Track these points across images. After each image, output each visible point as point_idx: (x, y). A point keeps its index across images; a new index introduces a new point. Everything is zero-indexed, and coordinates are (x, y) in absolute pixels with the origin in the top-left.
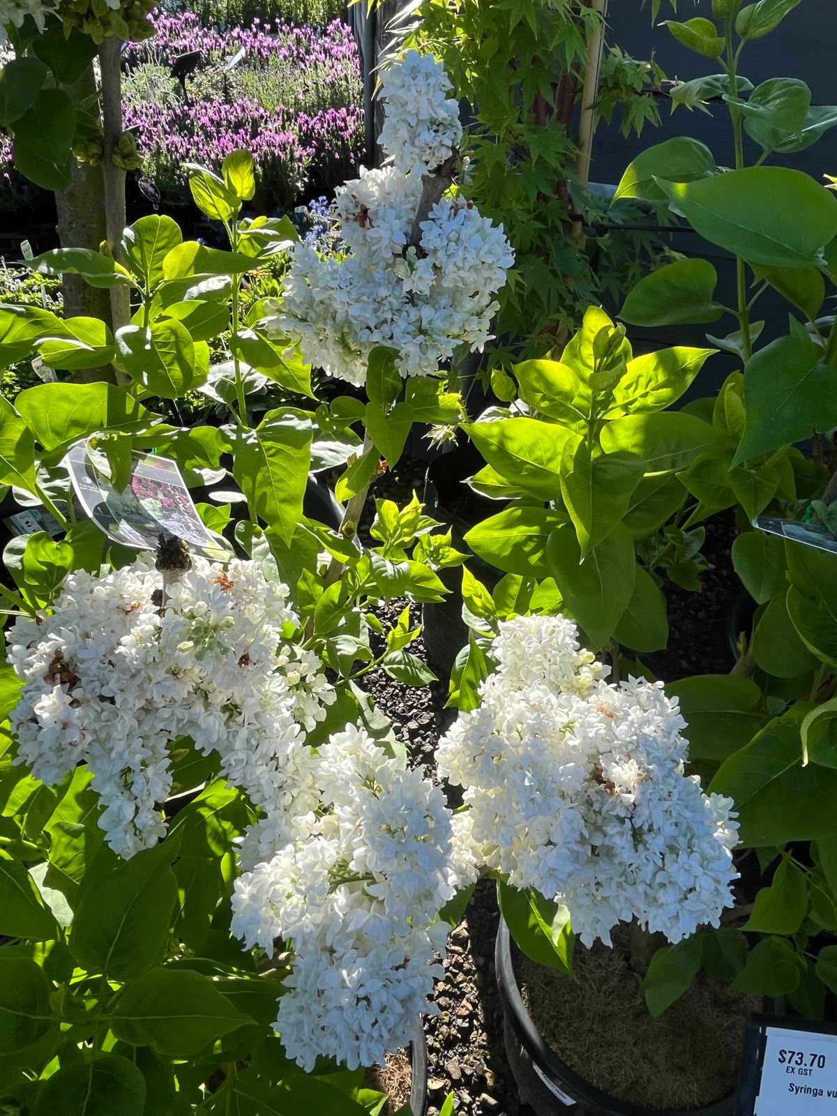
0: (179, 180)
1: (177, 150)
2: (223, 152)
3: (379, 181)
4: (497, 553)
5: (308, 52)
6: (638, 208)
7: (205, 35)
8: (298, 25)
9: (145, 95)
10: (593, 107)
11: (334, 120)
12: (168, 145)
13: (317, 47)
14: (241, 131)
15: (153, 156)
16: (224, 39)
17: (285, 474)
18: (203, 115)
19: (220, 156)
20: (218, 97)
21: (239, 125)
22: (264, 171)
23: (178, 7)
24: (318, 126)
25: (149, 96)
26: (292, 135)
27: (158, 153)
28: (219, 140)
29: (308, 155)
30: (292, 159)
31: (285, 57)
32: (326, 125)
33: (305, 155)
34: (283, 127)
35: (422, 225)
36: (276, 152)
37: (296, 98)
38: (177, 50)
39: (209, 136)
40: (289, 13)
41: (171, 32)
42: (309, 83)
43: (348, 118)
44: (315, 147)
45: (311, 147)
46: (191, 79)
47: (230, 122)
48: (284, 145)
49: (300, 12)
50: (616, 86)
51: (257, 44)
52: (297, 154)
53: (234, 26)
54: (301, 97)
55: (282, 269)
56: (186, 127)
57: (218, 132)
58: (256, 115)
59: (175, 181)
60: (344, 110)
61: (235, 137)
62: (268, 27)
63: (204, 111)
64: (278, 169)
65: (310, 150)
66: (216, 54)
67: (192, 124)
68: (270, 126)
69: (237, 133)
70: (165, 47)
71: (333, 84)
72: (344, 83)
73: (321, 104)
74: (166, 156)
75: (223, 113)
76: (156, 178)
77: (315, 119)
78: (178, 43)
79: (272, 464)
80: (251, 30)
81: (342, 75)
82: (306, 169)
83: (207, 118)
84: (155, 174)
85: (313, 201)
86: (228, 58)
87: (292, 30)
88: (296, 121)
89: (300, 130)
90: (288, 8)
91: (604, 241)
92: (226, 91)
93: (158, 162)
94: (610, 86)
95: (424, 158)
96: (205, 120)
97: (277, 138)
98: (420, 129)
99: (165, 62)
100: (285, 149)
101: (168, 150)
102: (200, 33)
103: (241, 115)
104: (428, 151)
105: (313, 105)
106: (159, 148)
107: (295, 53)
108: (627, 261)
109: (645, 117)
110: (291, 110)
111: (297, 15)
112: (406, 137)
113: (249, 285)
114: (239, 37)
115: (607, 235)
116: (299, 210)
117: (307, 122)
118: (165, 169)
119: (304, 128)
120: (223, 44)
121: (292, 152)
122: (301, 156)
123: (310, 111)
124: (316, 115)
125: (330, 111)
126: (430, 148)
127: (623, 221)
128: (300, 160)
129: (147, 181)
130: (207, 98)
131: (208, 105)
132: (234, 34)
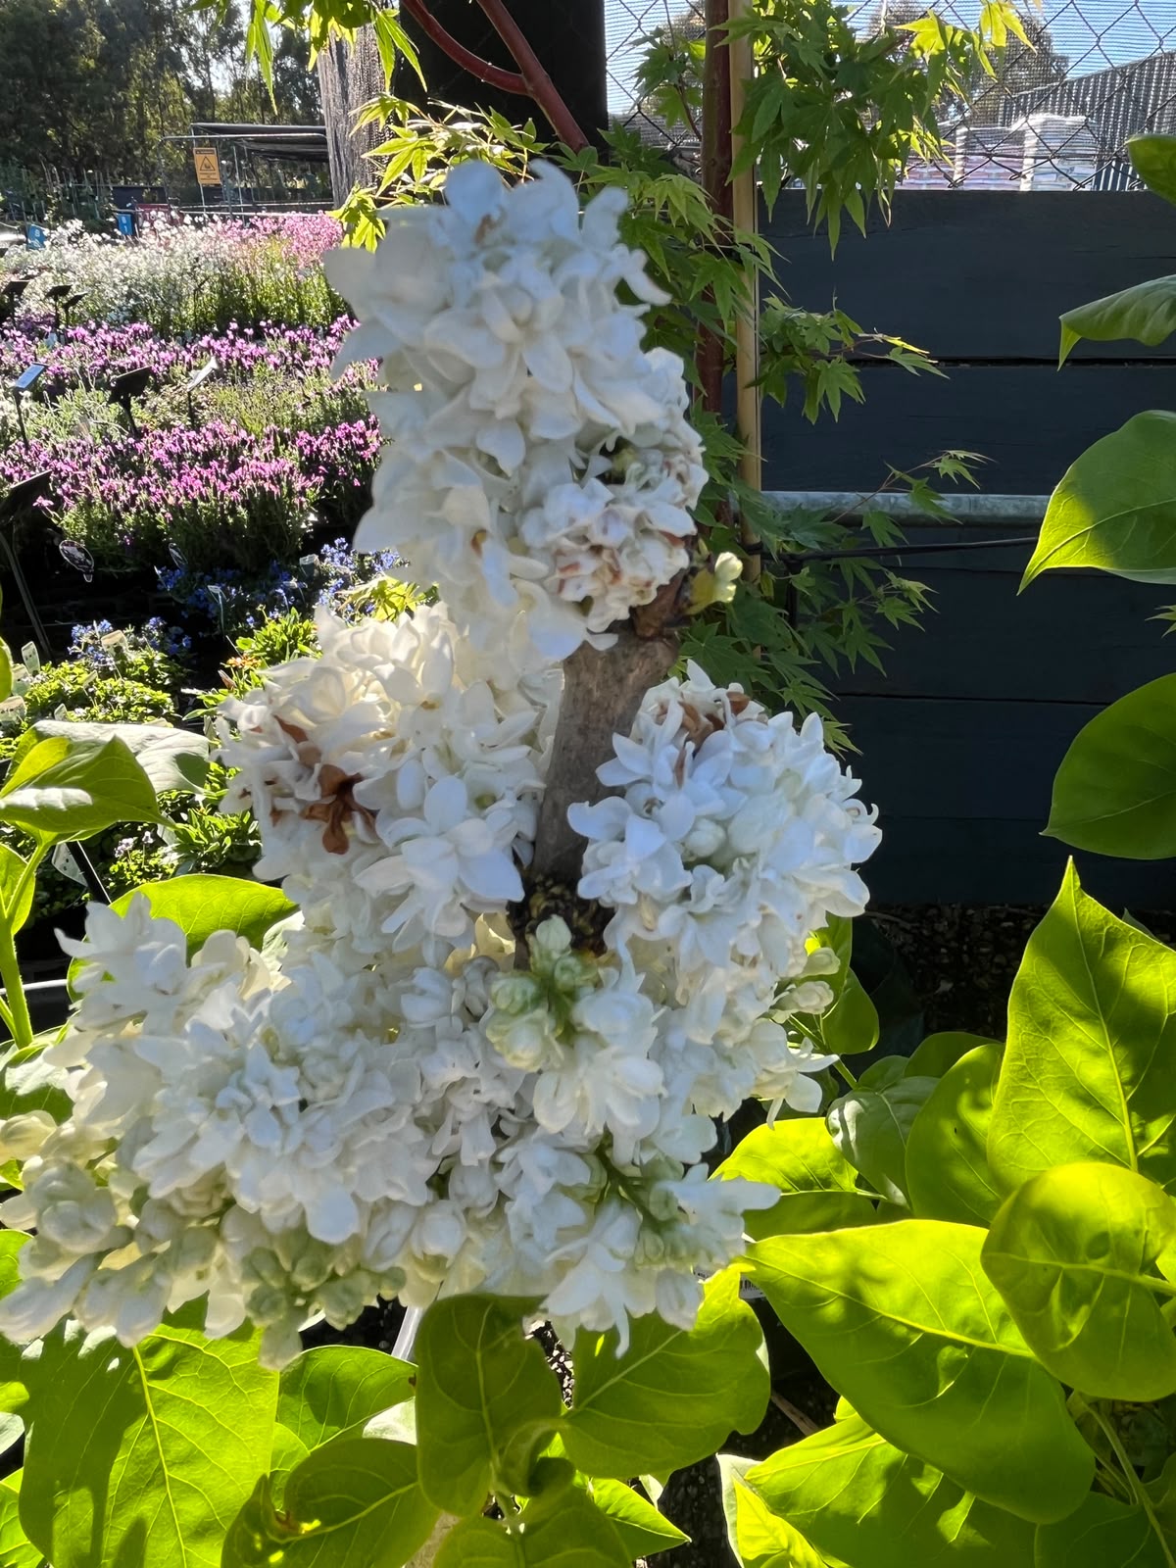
0: (121, 538)
1: (116, 497)
2: (186, 494)
3: (387, 670)
4: (843, 1507)
5: (306, 357)
6: (838, 523)
7: (163, 348)
8: (292, 327)
9: (75, 429)
10: (756, 383)
11: (348, 436)
12: (102, 492)
13: (318, 350)
14: (214, 463)
15: (81, 509)
16: (189, 351)
17: (203, 1432)
18: (157, 448)
19: (182, 499)
20: (181, 422)
21: (210, 456)
22: (250, 512)
23: (125, 318)
24: (326, 447)
25: (80, 430)
26: (290, 460)
27: (89, 503)
28: (180, 479)
29: (315, 486)
30: (291, 493)
31: (276, 366)
32: (337, 445)
33: (309, 487)
34: (277, 452)
35: (582, 817)
36: (266, 486)
37: (293, 414)
38: (122, 369)
39: (166, 474)
40: (280, 314)
41: (113, 348)
42: (310, 393)
43: (368, 433)
44: (324, 474)
45: (317, 474)
46: (143, 403)
47: (196, 454)
48: (278, 475)
49: (295, 312)
50: (788, 349)
51: (235, 354)
52: (297, 487)
53: (204, 333)
54: (300, 412)
55: (283, 649)
56: (132, 466)
57: (179, 468)
58: (235, 440)
59: (116, 540)
60: (362, 423)
61: (205, 473)
62: (250, 332)
63: (159, 442)
64: (271, 508)
65: (316, 479)
66: (178, 370)
67: (141, 460)
68: (256, 452)
69: (208, 467)
70: (104, 368)
71: (343, 393)
72: (358, 390)
73: (330, 418)
74: (101, 507)
75: (186, 442)
76: (87, 539)
77: (321, 439)
78: (125, 361)
79: (165, 1401)
80: (227, 336)
81: (355, 380)
82: (313, 504)
83: (162, 451)
84: (84, 533)
85: (326, 546)
86: (192, 373)
87: (283, 332)
88: (294, 442)
89: (301, 453)
90: (277, 308)
91: (803, 580)
92: (192, 416)
93: (89, 517)
94: (779, 350)
95: (572, 594)
96: (160, 453)
97: (267, 466)
98: (539, 475)
99: (102, 385)
100: (279, 481)
101: (104, 499)
102: (156, 347)
103: (212, 442)
104: (589, 565)
105: (319, 421)
106: (90, 497)
107: (290, 359)
108: (836, 603)
109: (841, 391)
110: (287, 430)
111: (290, 316)
112: (486, 517)
113: (233, 681)
114: (210, 348)
115: (806, 571)
116: (305, 560)
117: (310, 443)
118: (101, 525)
119: (307, 451)
120: (188, 357)
121: (289, 483)
122: (303, 488)
123: (313, 429)
124: (322, 433)
125: (342, 426)
126: (597, 550)
127: (820, 543)
128: (303, 492)
129: (72, 544)
130: (166, 425)
131: (165, 434)
132: (203, 343)
